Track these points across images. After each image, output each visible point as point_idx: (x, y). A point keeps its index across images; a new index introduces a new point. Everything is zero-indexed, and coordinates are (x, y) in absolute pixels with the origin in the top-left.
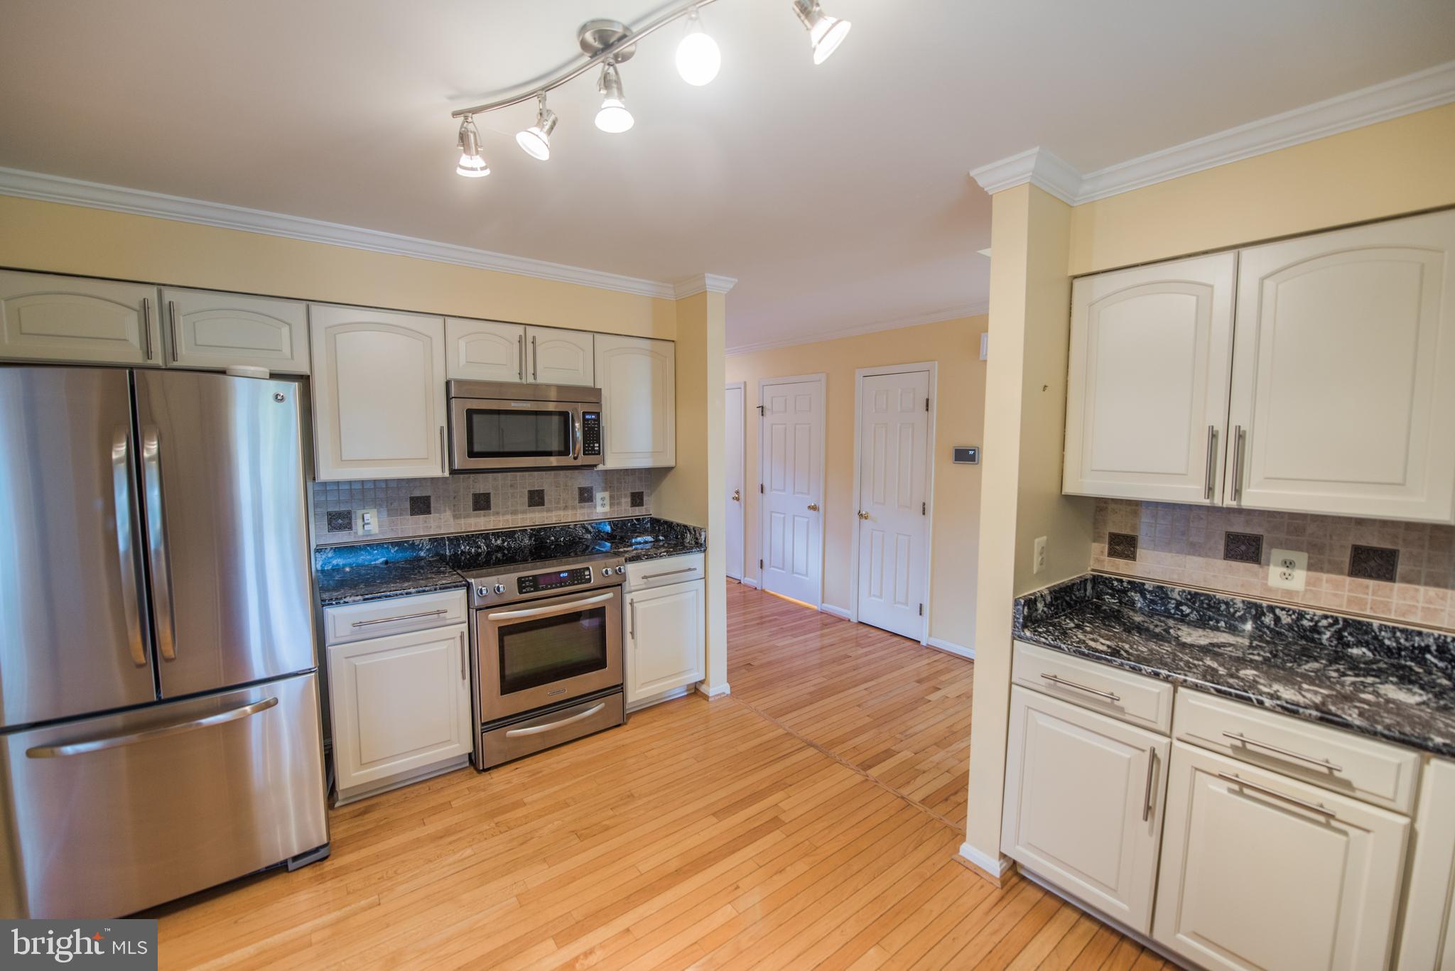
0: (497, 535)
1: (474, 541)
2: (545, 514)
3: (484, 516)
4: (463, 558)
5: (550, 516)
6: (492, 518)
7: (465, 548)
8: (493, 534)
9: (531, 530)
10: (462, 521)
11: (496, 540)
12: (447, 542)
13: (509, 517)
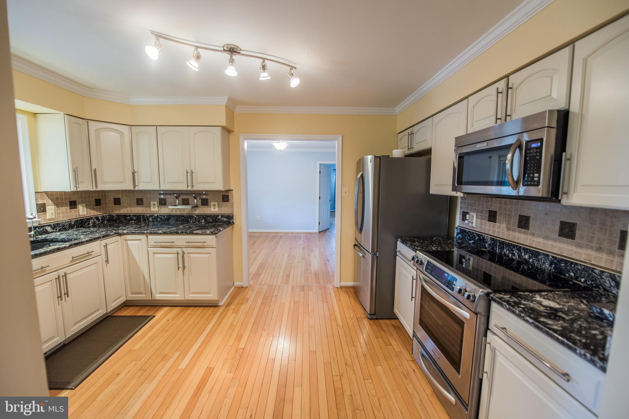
0: (527, 251)
1: (512, 249)
2: (574, 248)
3: (524, 233)
4: (504, 258)
5: (579, 252)
6: (529, 237)
7: (506, 251)
8: (524, 249)
9: (553, 257)
10: (511, 233)
11: (525, 255)
12: (498, 244)
13: (541, 240)
